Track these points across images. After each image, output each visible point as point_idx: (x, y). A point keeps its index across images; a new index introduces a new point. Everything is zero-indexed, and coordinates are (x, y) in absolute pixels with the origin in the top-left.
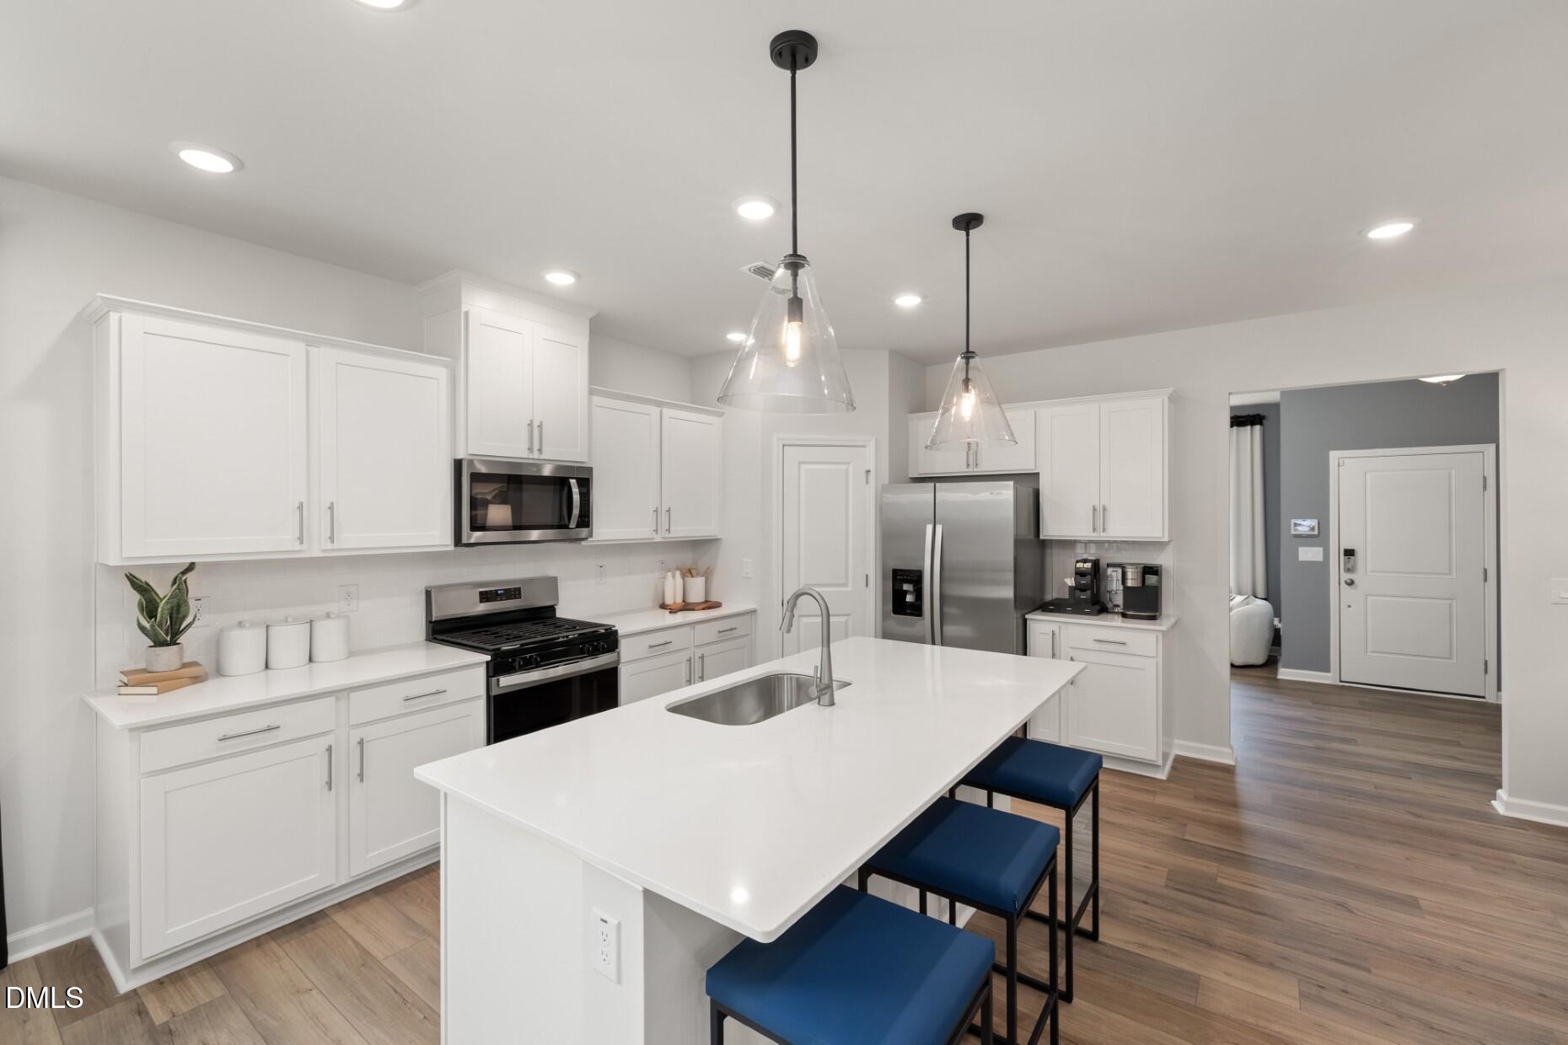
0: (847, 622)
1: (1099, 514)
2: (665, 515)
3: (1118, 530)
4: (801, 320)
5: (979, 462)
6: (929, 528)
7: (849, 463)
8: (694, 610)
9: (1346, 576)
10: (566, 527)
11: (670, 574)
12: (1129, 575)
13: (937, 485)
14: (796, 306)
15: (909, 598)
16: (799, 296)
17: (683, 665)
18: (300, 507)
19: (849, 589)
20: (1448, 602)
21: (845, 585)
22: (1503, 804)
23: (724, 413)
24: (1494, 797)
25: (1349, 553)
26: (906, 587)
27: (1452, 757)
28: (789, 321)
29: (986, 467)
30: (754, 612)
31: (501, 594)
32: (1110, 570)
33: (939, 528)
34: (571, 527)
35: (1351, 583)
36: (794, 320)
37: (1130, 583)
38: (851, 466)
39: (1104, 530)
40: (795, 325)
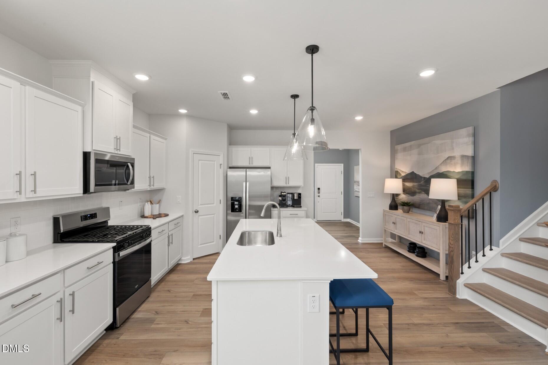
0: (214, 216)
1: (287, 179)
2: (152, 179)
3: (292, 184)
4: (314, 125)
5: (253, 163)
6: (244, 184)
7: (215, 161)
8: (161, 217)
9: (318, 195)
10: (126, 184)
11: (147, 203)
12: (295, 196)
13: (247, 170)
14: (313, 120)
15: (236, 207)
16: (314, 118)
17: (166, 239)
18: (20, 174)
19: (215, 205)
20: (335, 199)
21: (213, 204)
22: (360, 240)
23: (167, 139)
24: (358, 239)
25: (319, 189)
26: (236, 203)
27: (346, 233)
28: (311, 125)
29: (255, 164)
30: (182, 216)
31: (89, 217)
32: (288, 195)
33: (248, 184)
34: (128, 184)
35: (319, 196)
36: (312, 125)
37: (295, 198)
38: (215, 162)
39: (288, 184)
40: (312, 126)
